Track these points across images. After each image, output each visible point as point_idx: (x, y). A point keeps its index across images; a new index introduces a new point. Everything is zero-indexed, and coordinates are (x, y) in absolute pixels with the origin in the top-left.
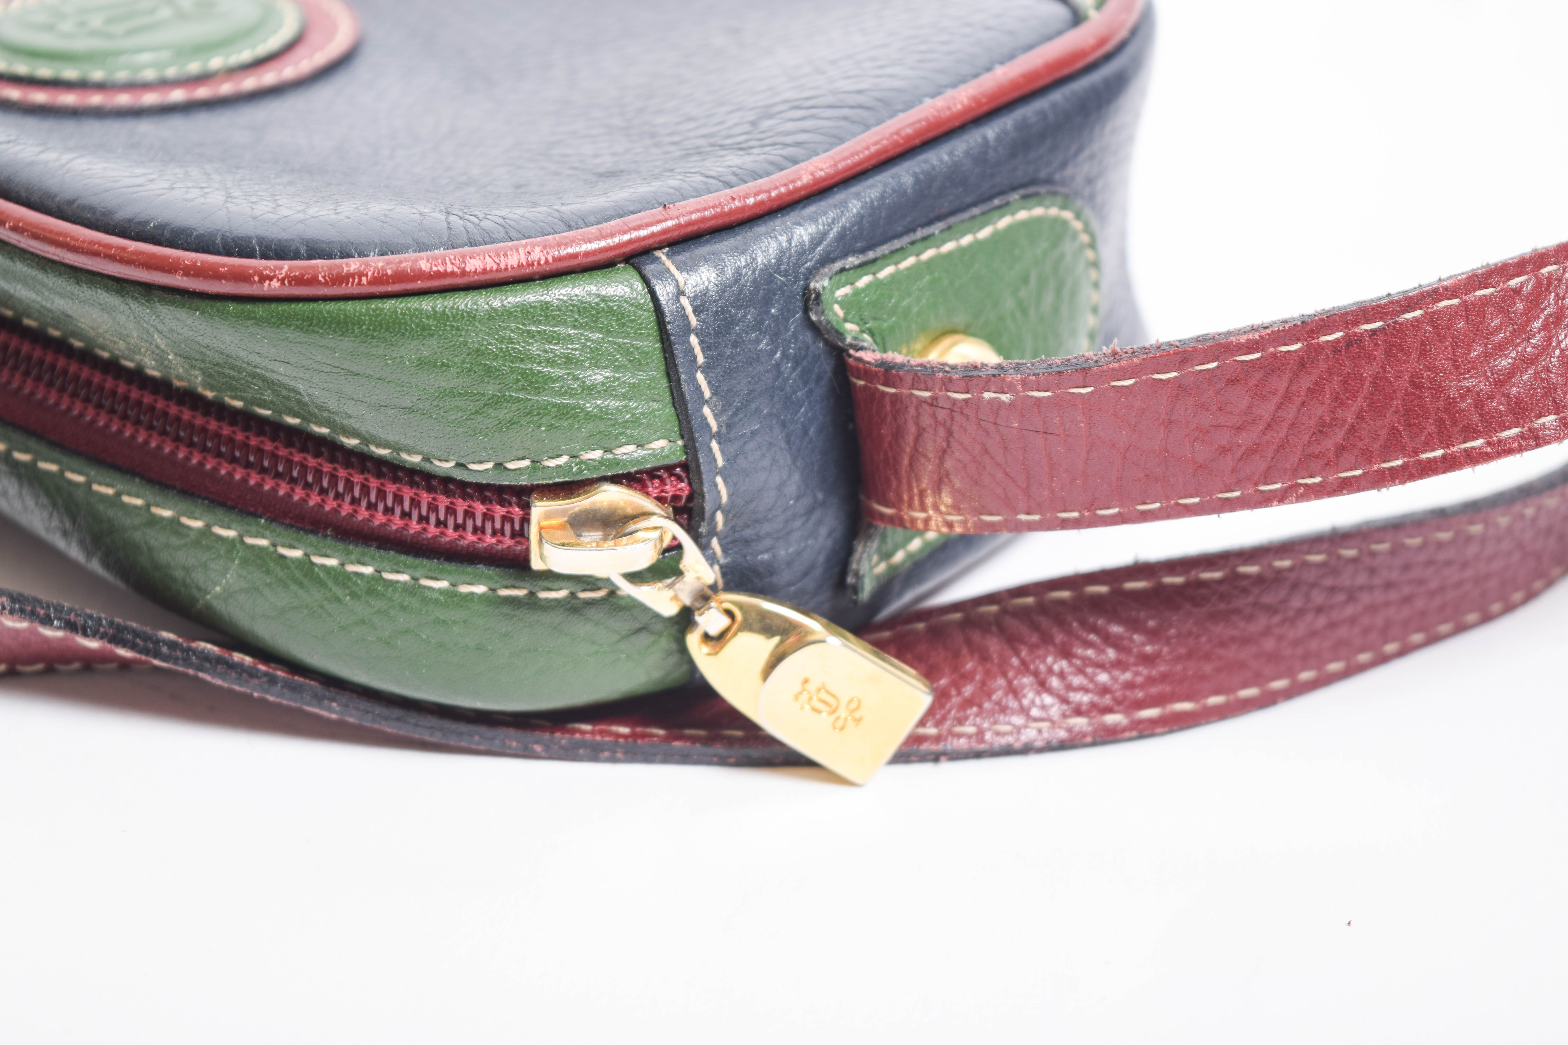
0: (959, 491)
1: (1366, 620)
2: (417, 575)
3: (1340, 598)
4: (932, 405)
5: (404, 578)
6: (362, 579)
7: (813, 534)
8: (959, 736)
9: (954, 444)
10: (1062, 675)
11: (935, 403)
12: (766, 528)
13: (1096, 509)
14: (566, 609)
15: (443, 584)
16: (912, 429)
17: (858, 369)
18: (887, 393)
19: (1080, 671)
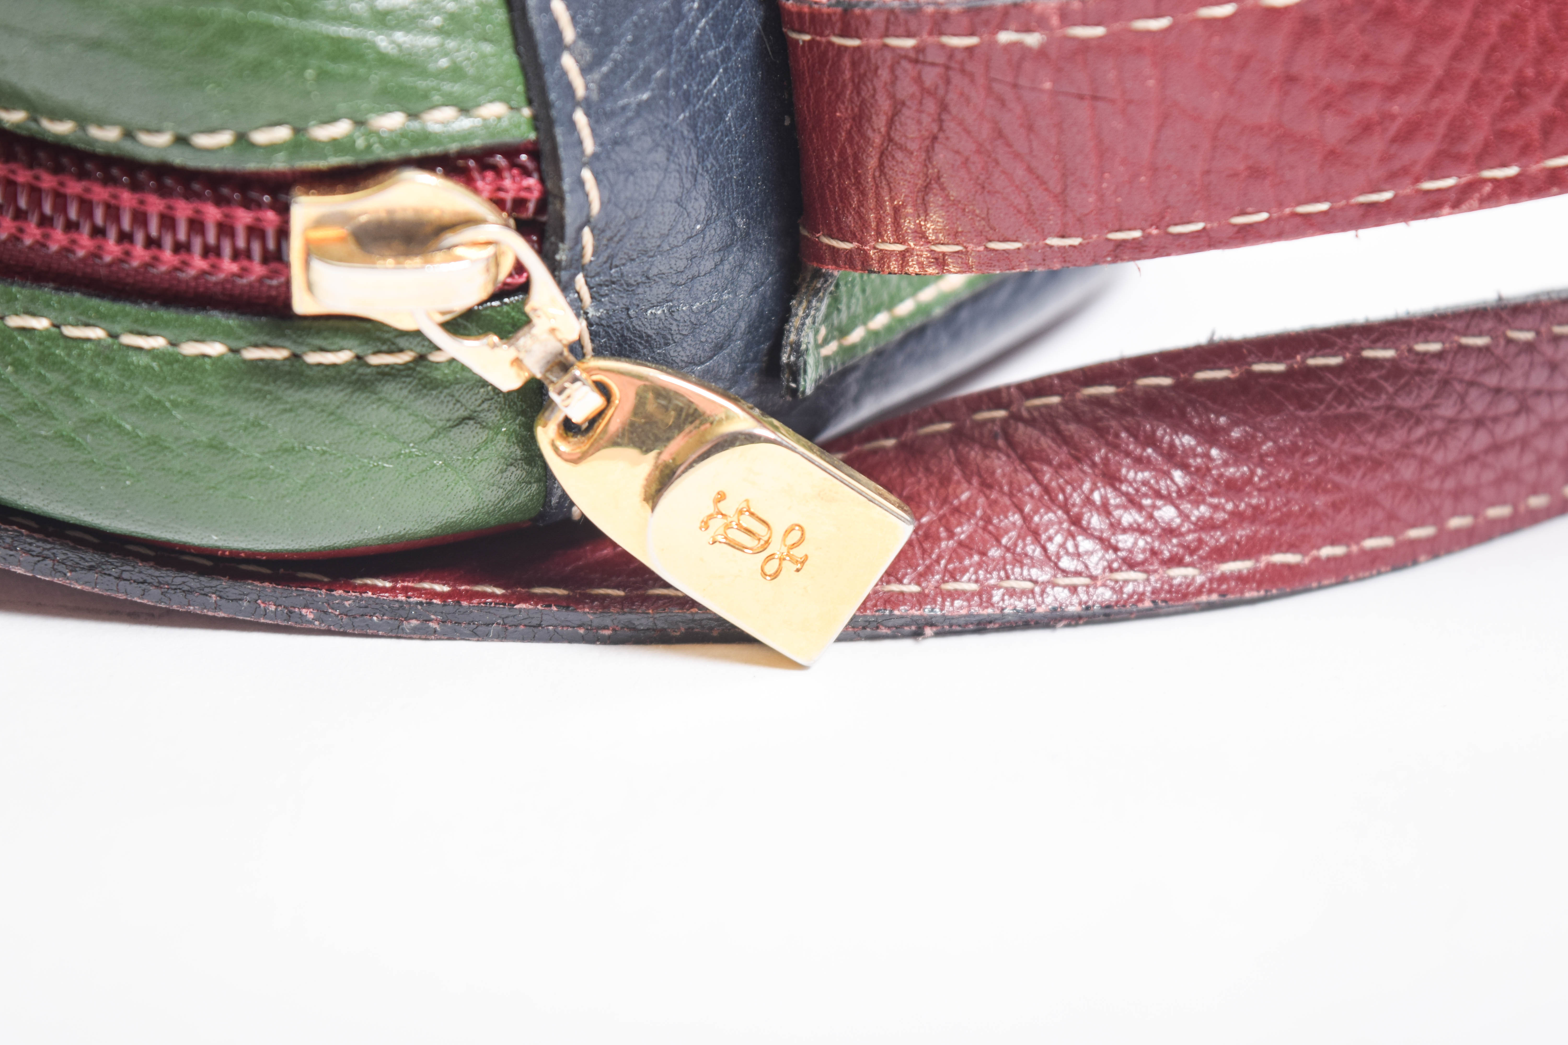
0: (955, 203)
1: (1542, 443)
2: (117, 328)
3: (1509, 405)
4: (916, 61)
5: (96, 333)
6: (30, 339)
7: (732, 284)
8: (953, 595)
9: (950, 125)
10: (1105, 509)
11: (921, 57)
12: (660, 265)
13: (1168, 226)
14: (350, 383)
15: (158, 342)
16: (884, 104)
17: (800, 15)
18: (846, 48)
19: (1133, 502)
